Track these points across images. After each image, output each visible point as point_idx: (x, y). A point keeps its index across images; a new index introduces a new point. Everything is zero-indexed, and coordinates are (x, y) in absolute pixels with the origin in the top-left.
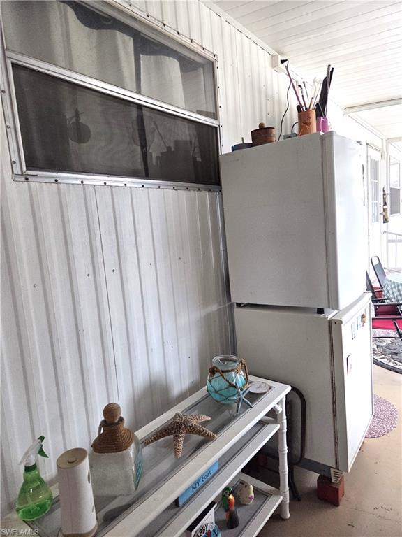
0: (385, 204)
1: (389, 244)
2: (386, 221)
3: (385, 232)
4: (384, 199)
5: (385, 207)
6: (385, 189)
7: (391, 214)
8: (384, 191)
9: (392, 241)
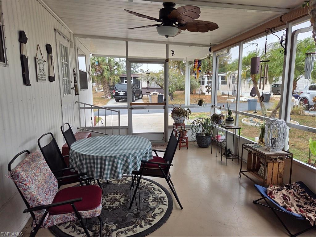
0: (75, 81)
1: (81, 110)
2: (77, 94)
3: (77, 102)
4: (75, 78)
5: (76, 84)
6: (75, 70)
7: (81, 89)
8: (74, 72)
9: (82, 108)
